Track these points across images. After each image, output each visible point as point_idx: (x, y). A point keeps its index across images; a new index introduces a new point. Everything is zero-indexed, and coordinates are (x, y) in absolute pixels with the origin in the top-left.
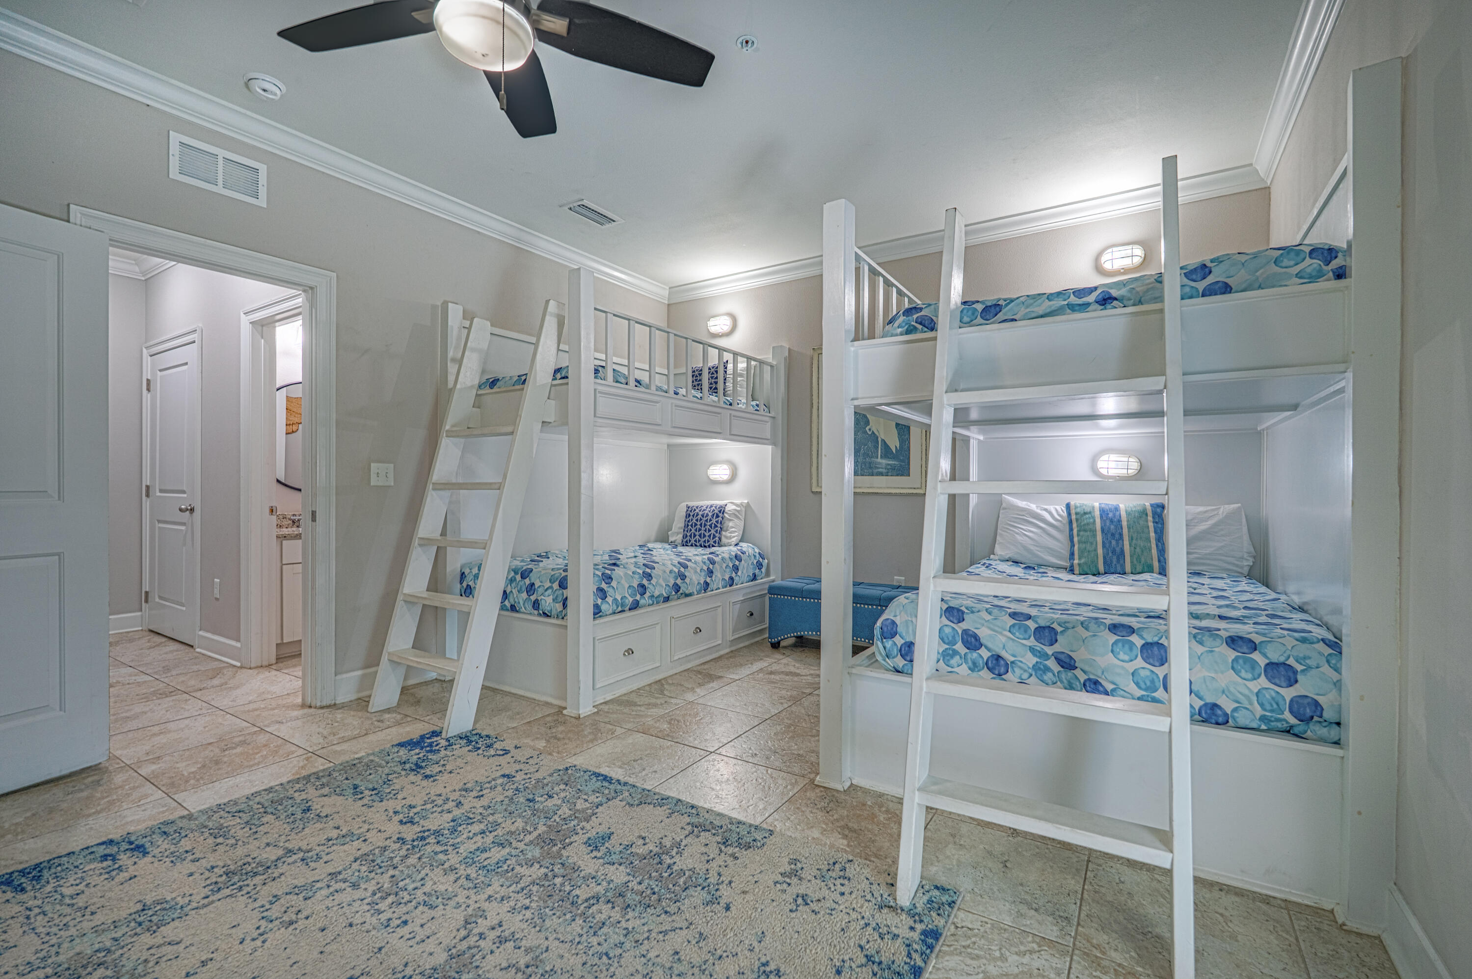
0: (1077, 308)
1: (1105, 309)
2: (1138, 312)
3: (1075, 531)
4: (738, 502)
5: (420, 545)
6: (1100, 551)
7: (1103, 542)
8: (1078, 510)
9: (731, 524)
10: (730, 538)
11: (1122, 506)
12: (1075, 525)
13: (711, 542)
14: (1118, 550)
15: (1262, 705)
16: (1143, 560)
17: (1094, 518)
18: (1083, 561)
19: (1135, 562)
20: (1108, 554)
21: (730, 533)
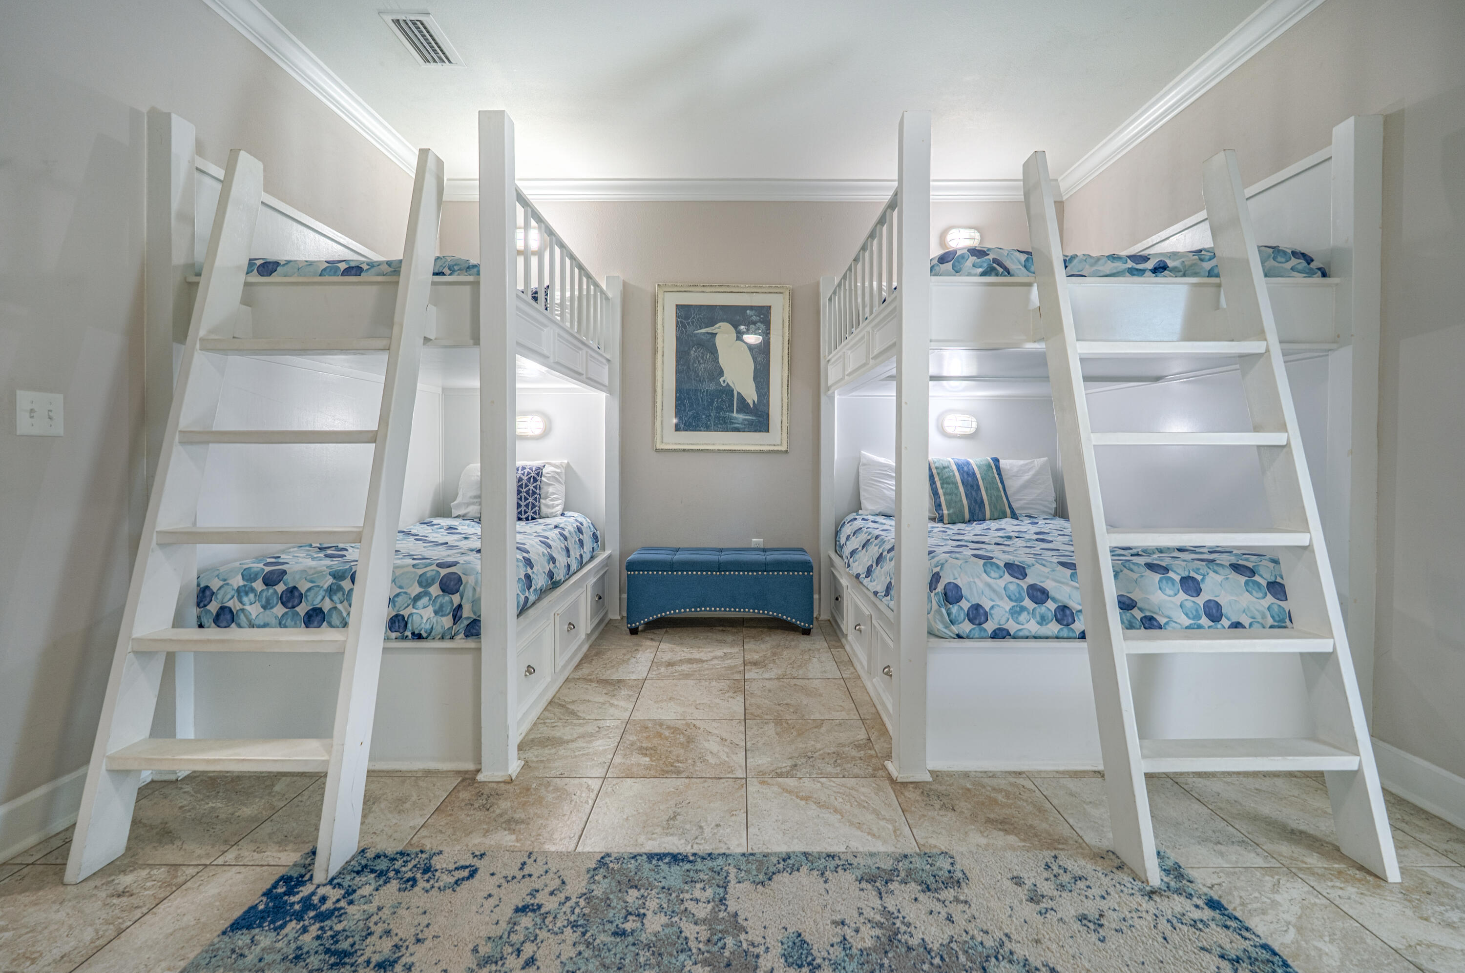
0: (1135, 273)
1: (1156, 276)
2: (1200, 283)
3: (938, 484)
4: (557, 462)
5: (161, 545)
6: (965, 501)
7: (965, 493)
8: (937, 465)
9: (551, 489)
10: (553, 506)
11: (971, 461)
12: (937, 479)
13: (530, 513)
14: (979, 501)
15: (1273, 617)
16: (998, 507)
17: (953, 471)
18: (951, 511)
19: (993, 509)
20: (971, 504)
21: (552, 500)
